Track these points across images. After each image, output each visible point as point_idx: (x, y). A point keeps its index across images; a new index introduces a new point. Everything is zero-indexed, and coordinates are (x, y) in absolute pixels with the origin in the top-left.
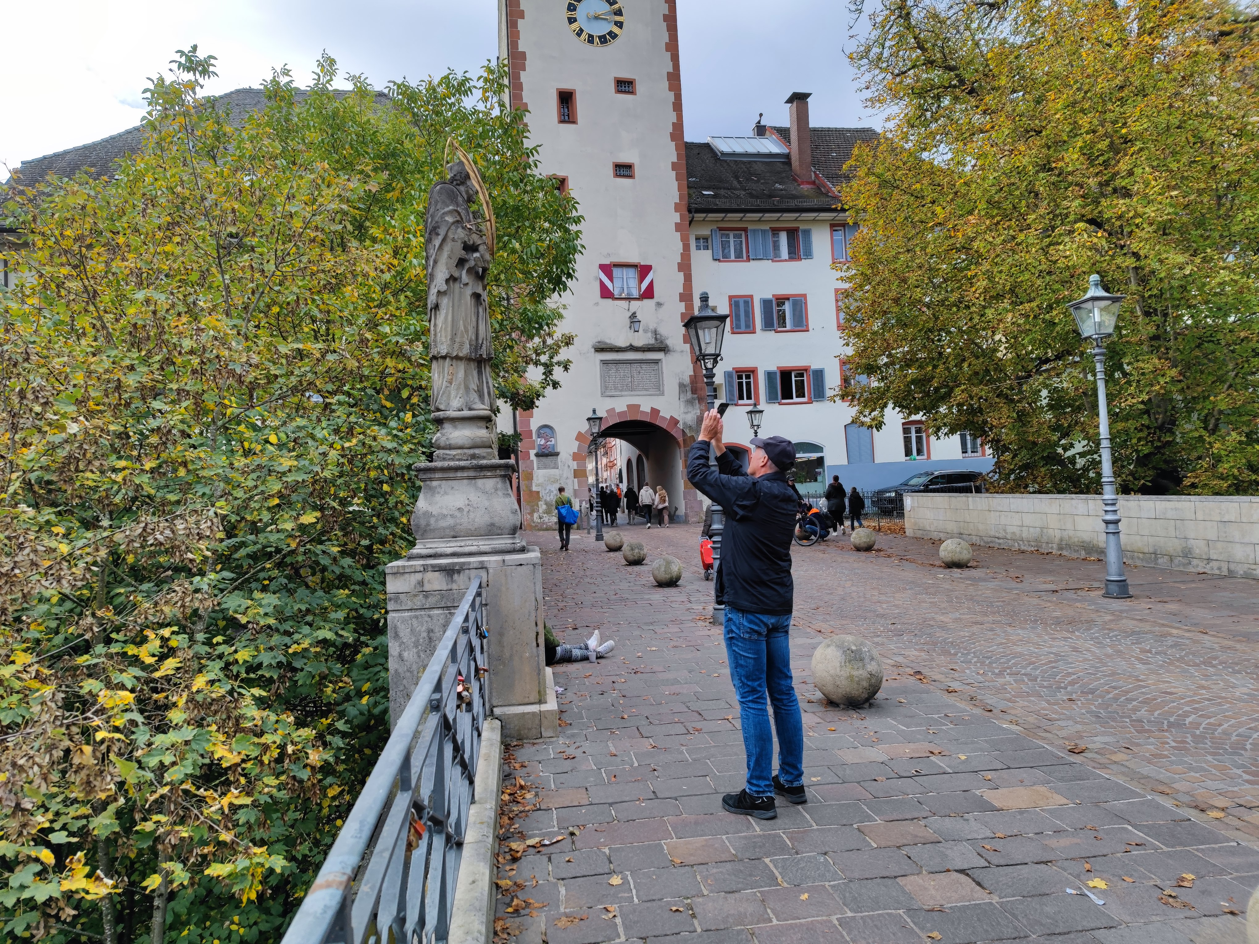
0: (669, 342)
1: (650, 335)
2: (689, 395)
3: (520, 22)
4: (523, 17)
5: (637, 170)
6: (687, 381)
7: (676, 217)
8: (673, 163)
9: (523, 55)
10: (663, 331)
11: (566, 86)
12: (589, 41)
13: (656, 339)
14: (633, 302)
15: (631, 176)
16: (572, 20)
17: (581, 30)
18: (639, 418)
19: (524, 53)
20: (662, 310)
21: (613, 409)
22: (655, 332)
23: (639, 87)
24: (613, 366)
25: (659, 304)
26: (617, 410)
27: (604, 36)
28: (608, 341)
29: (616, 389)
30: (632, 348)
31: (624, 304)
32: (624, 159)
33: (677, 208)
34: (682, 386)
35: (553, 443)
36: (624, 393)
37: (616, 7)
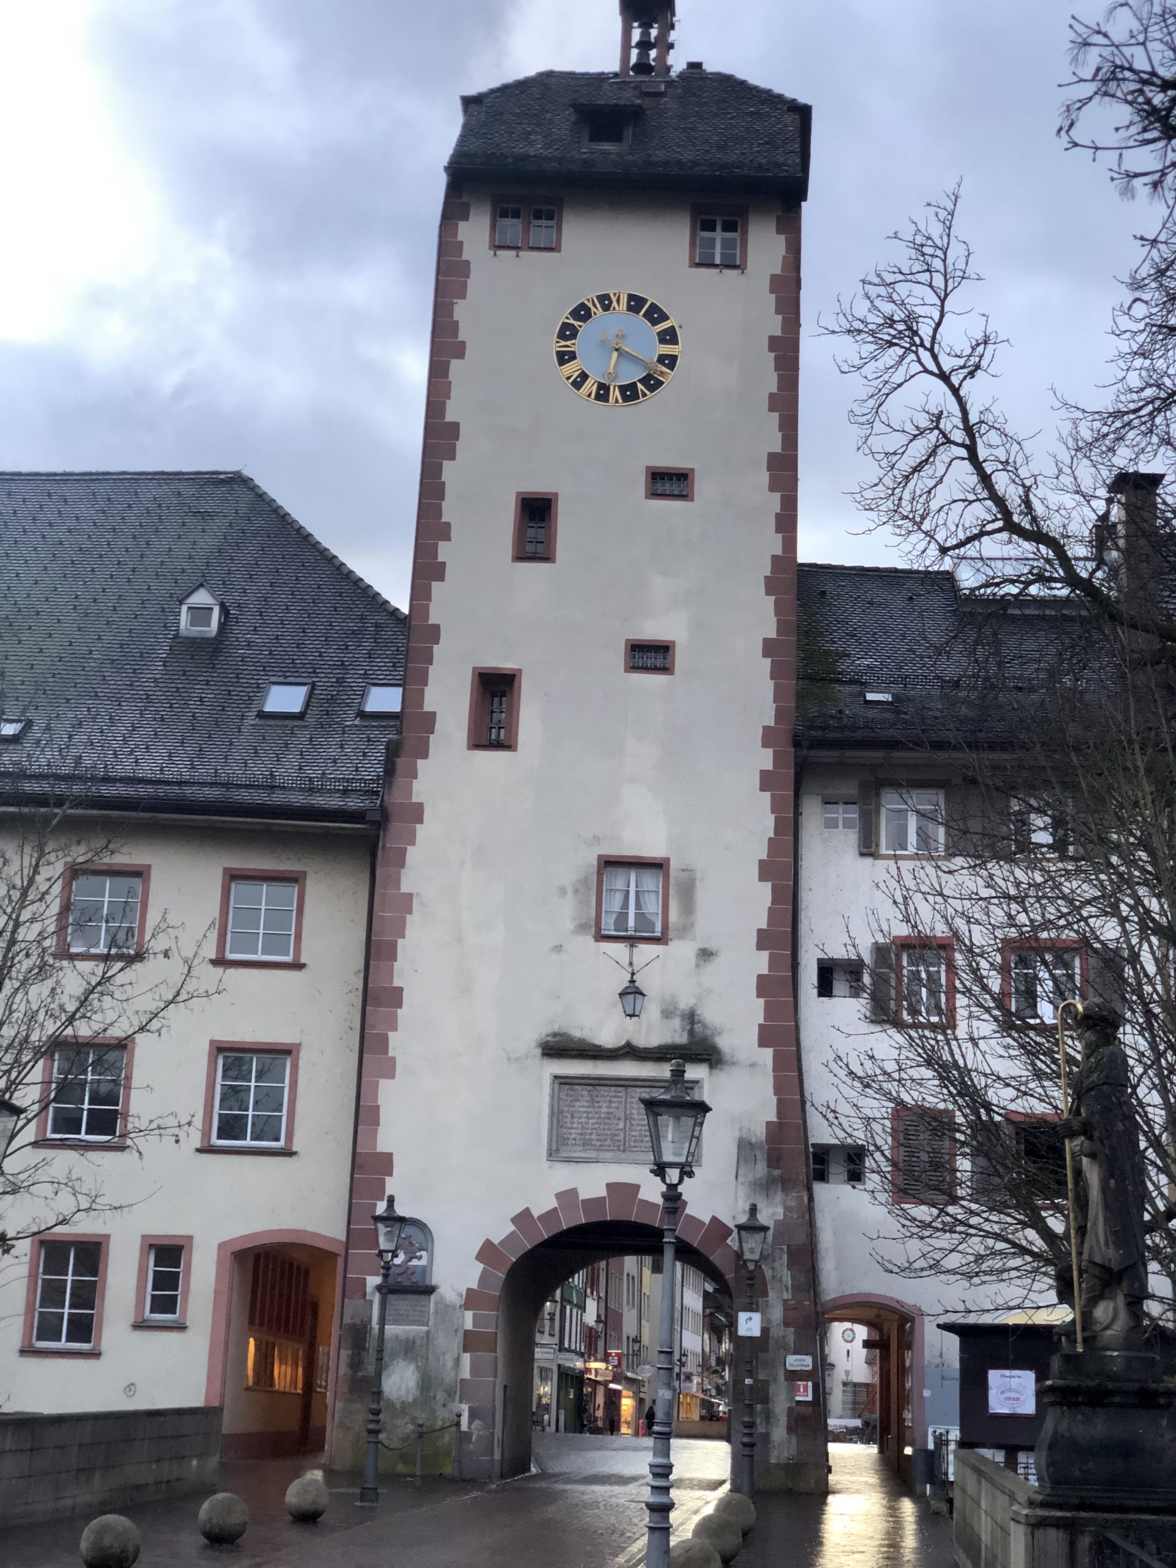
0: (724, 1043)
1: (676, 1022)
2: (761, 1169)
3: (455, 365)
4: (461, 355)
5: (681, 658)
6: (759, 1133)
7: (766, 759)
8: (766, 641)
9: (454, 430)
10: (712, 1015)
11: (537, 486)
12: (598, 397)
13: (691, 1032)
14: (643, 947)
15: (666, 669)
16: (564, 357)
17: (584, 376)
18: (634, 1216)
19: (456, 426)
20: (712, 968)
21: (573, 1192)
22: (691, 1017)
23: (702, 487)
24: (584, 1092)
25: (706, 954)
26: (584, 1195)
27: (633, 386)
28: (576, 1033)
29: (586, 1144)
30: (629, 1052)
31: (619, 950)
32: (652, 631)
33: (768, 738)
34: (745, 1148)
35: (423, 1262)
36: (603, 1155)
37: (665, 325)
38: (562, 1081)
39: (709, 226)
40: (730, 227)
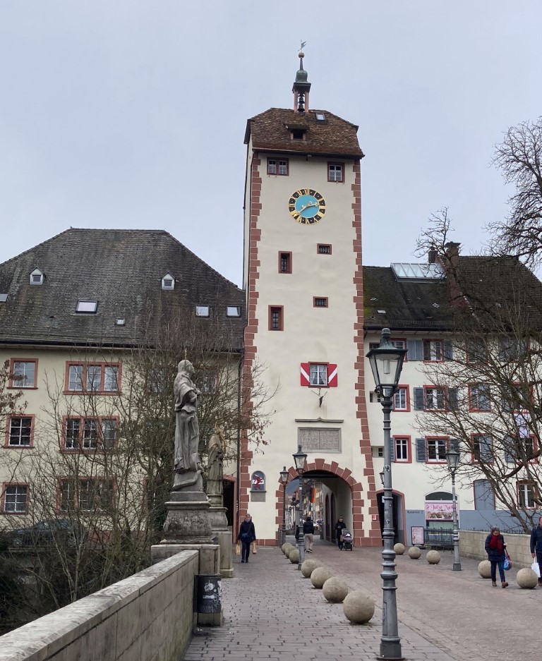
5: (330, 302)
6: (358, 444)
7: (355, 333)
8: (354, 297)
9: (259, 232)
11: (286, 249)
12: (302, 222)
14: (322, 389)
15: (325, 306)
16: (292, 209)
17: (298, 215)
18: (323, 468)
23: (334, 250)
24: (307, 432)
25: (341, 391)
26: (308, 463)
27: (312, 219)
29: (308, 447)
30: (320, 421)
31: (316, 390)
32: (321, 294)
33: (356, 326)
35: (263, 483)
36: (313, 451)
37: (321, 200)
38: (301, 429)
39: (332, 168)
40: (338, 169)
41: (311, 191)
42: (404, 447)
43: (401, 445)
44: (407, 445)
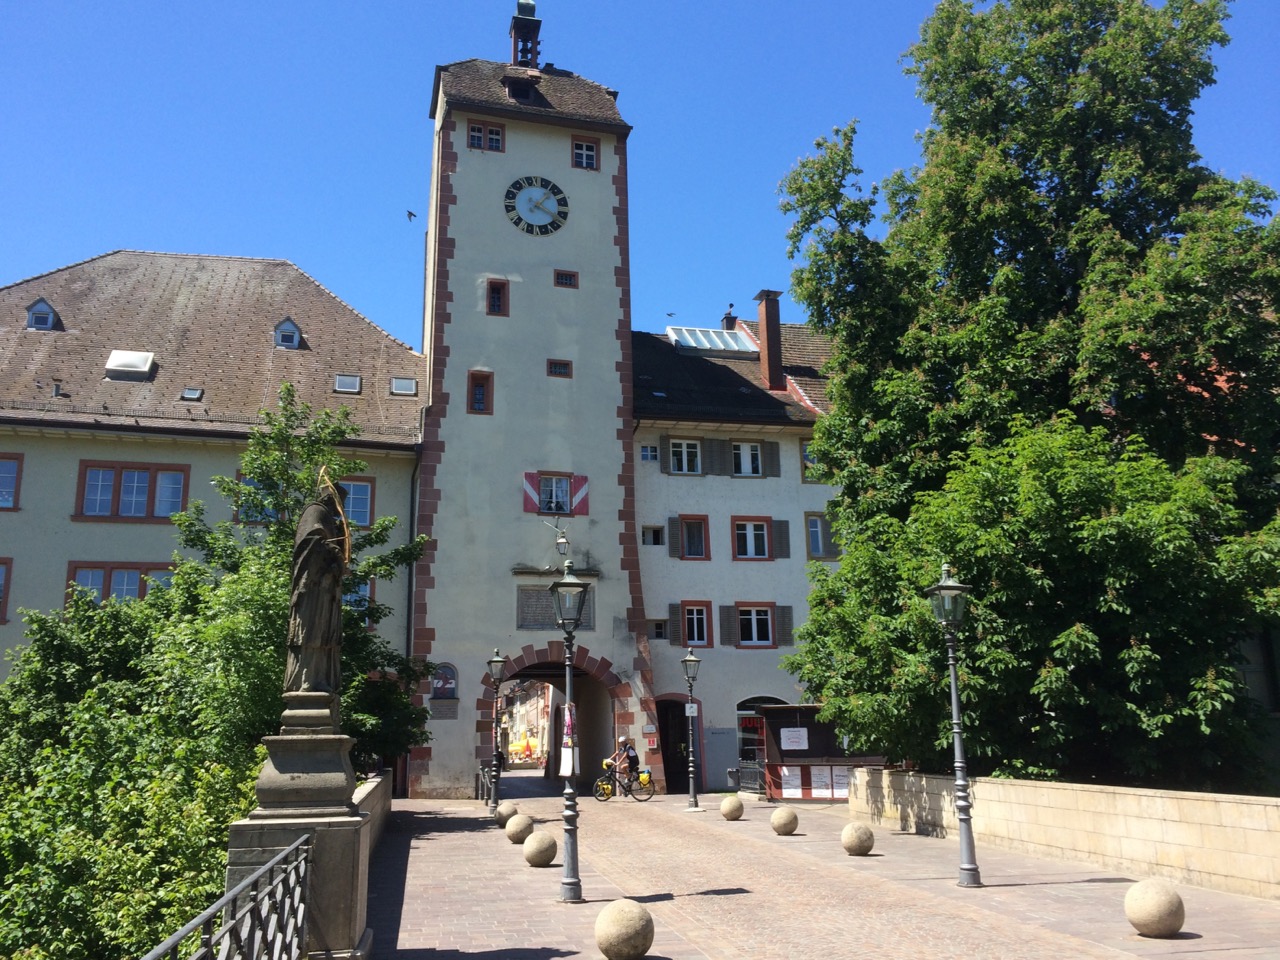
0: (603, 567)
1: (582, 558)
2: (626, 632)
3: (452, 207)
4: (455, 203)
5: (575, 370)
6: (624, 614)
7: (619, 423)
8: (617, 363)
9: (453, 243)
10: (597, 554)
11: (498, 277)
12: (528, 231)
13: (588, 562)
14: (560, 518)
15: (568, 375)
16: (510, 209)
17: (520, 219)
19: (454, 240)
20: (597, 529)
21: (531, 647)
22: (587, 555)
23: (582, 282)
24: (534, 594)
25: (594, 522)
26: (536, 648)
27: (546, 226)
29: (536, 621)
30: (558, 573)
31: (550, 520)
32: (560, 355)
33: (620, 412)
34: (617, 621)
35: (453, 686)
36: (545, 627)
37: (560, 197)
38: (522, 587)
39: (580, 147)
40: (590, 148)
41: (543, 180)
42: (700, 621)
43: (695, 616)
44: (705, 616)
